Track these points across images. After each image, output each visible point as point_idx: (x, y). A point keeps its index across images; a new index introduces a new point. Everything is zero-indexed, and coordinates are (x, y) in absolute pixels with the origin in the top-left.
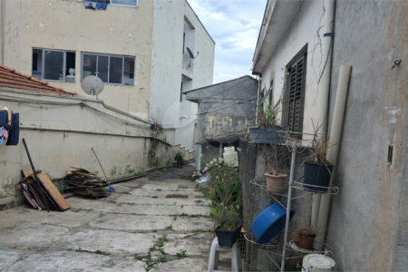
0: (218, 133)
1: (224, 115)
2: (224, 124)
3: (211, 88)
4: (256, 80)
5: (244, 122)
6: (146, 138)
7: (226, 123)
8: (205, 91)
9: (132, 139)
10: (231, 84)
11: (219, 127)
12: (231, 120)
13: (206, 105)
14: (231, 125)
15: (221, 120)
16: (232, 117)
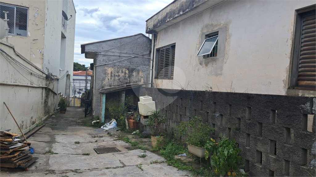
0: (116, 83)
1: (121, 67)
2: (122, 75)
3: (109, 43)
4: (148, 38)
5: (138, 74)
6: (43, 88)
7: (123, 74)
8: (104, 44)
9: (34, 90)
10: (127, 40)
11: (117, 78)
12: (127, 72)
13: (105, 58)
14: (127, 76)
15: (118, 72)
16: (128, 69)
